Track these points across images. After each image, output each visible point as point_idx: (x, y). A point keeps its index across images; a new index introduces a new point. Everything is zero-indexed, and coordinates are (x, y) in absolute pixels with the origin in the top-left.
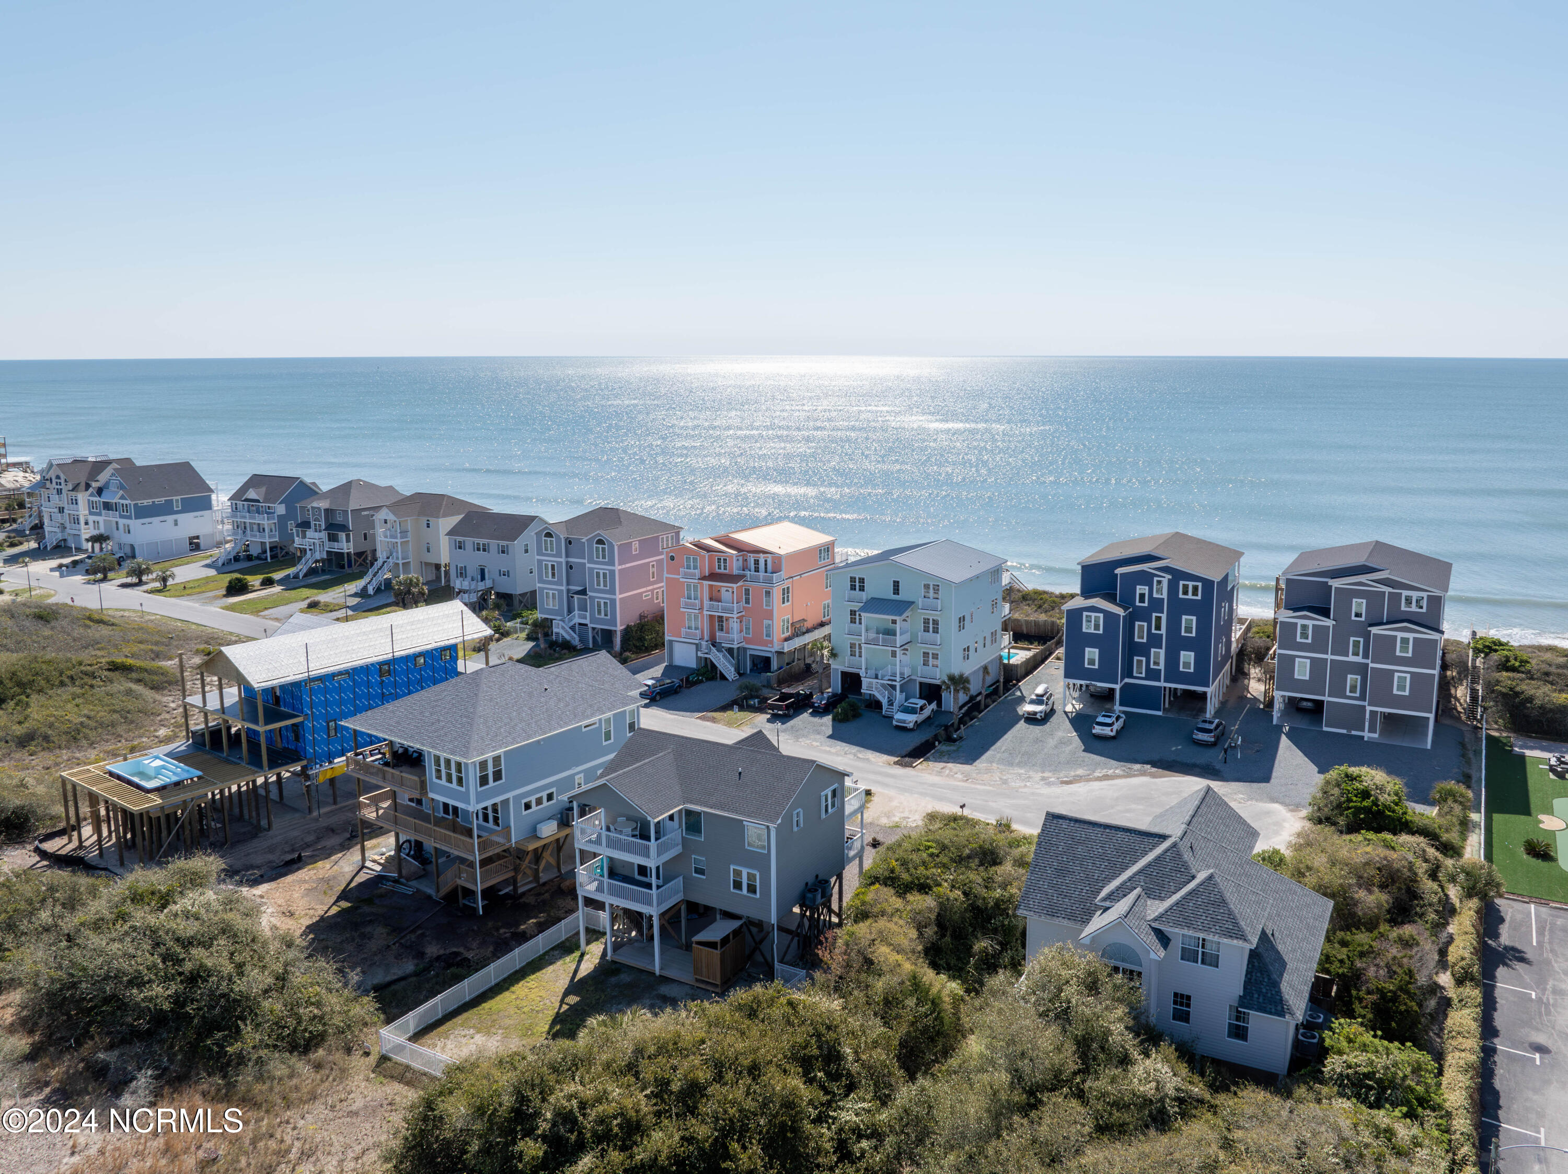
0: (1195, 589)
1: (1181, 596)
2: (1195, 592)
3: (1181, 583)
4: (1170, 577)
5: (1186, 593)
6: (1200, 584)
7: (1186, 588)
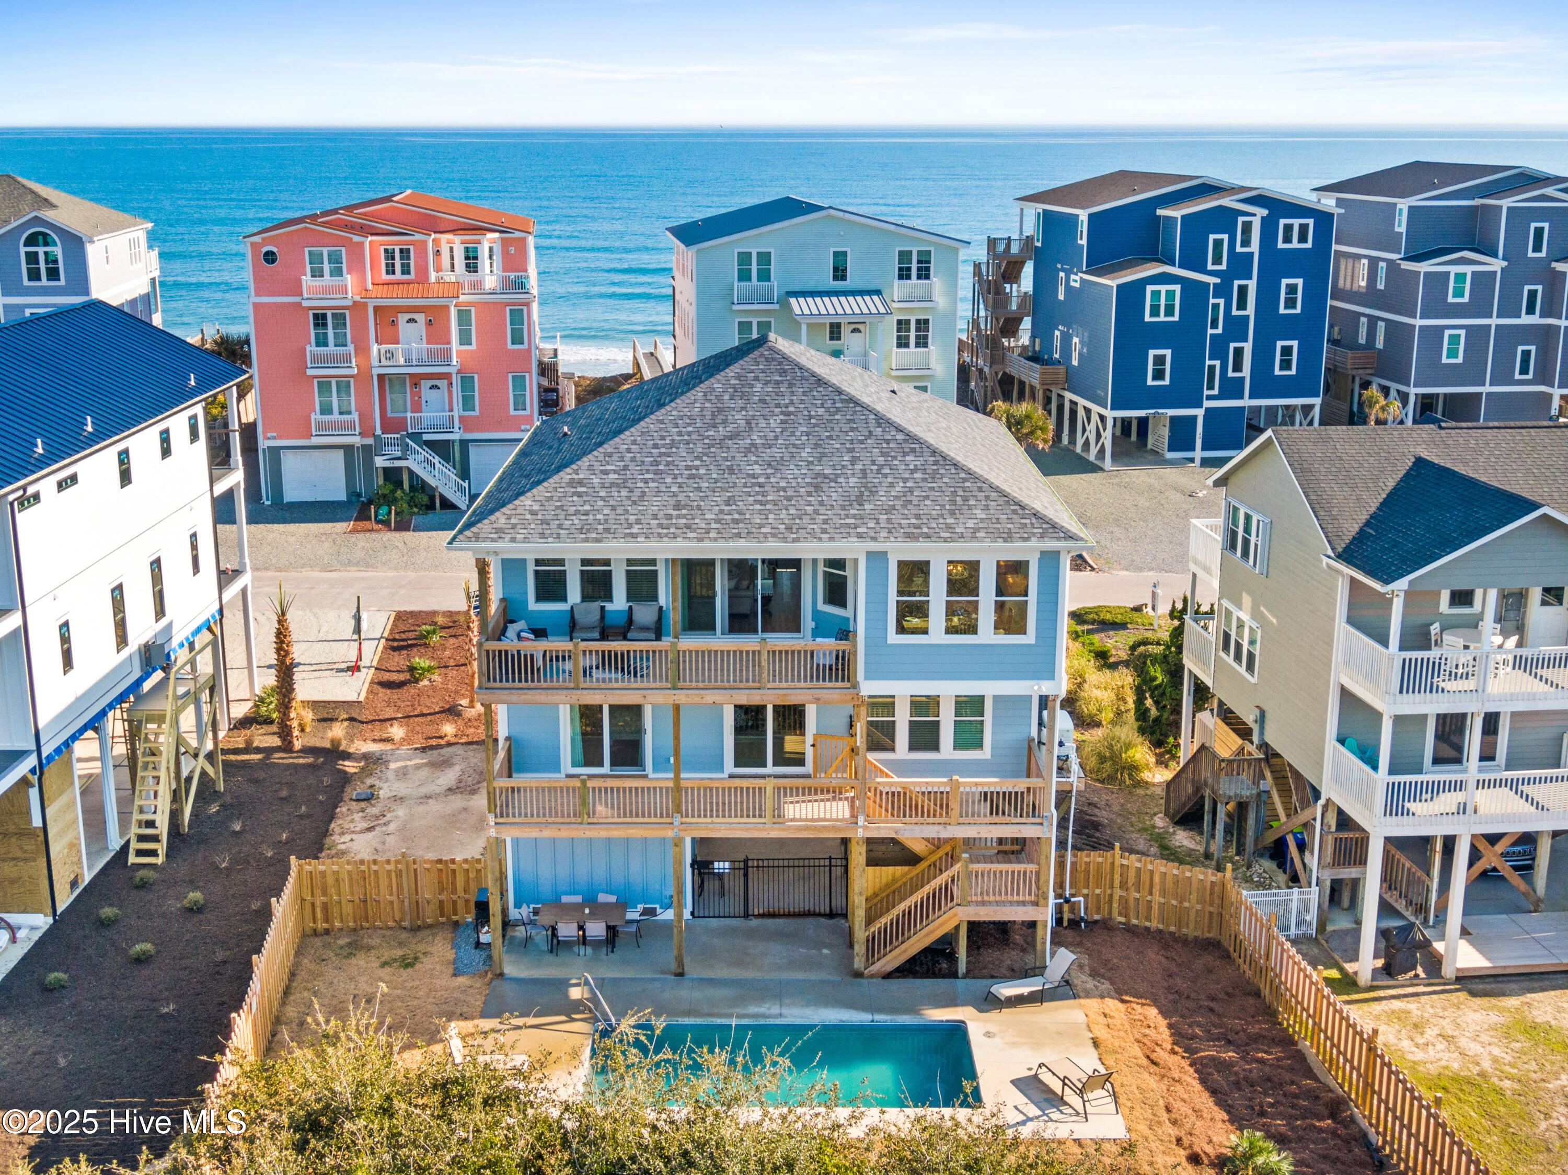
0: (1303, 229)
1: (1281, 245)
2: (1303, 238)
3: (1282, 222)
4: (1265, 212)
5: (1287, 239)
6: (1311, 222)
7: (1288, 228)
